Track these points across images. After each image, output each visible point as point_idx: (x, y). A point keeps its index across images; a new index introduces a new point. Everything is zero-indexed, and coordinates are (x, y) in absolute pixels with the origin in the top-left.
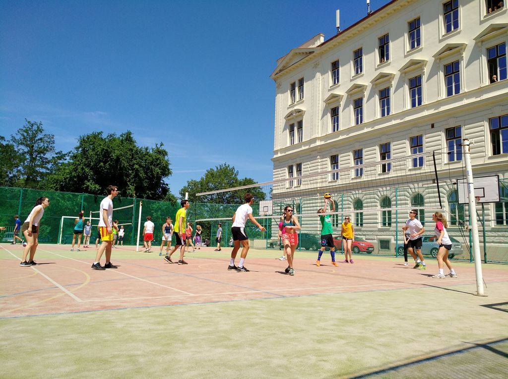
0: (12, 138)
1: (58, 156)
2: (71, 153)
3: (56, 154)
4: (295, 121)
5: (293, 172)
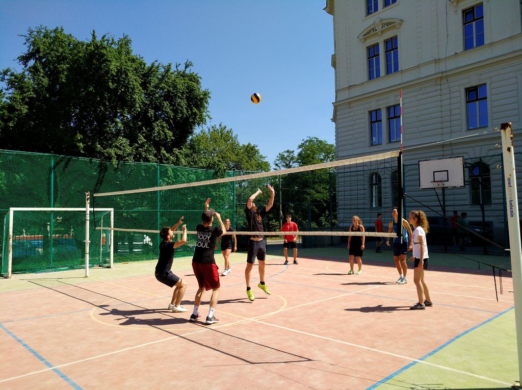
4: (380, 40)
5: (381, 121)
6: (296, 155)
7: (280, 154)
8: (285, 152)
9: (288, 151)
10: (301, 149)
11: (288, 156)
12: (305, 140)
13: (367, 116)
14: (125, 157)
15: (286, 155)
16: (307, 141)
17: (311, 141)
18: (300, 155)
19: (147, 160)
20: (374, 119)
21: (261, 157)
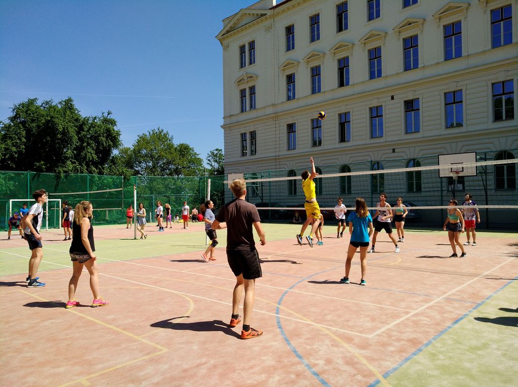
4: (247, 86)
5: (247, 140)
7: (211, 152)
8: (215, 150)
11: (217, 154)
13: (240, 136)
20: (243, 139)
21: (196, 154)
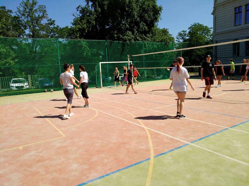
0: (18, 10)
1: (49, 23)
2: (80, 7)
3: (48, 21)
5: (241, 12)
6: (187, 32)
7: (179, 33)
8: (182, 31)
9: (183, 31)
10: (190, 30)
11: (184, 34)
12: (192, 25)
13: (233, 11)
14: (131, 39)
15: (182, 33)
16: (193, 25)
17: (195, 25)
18: (189, 33)
19: (138, 40)
20: (237, 12)
21: (170, 35)
